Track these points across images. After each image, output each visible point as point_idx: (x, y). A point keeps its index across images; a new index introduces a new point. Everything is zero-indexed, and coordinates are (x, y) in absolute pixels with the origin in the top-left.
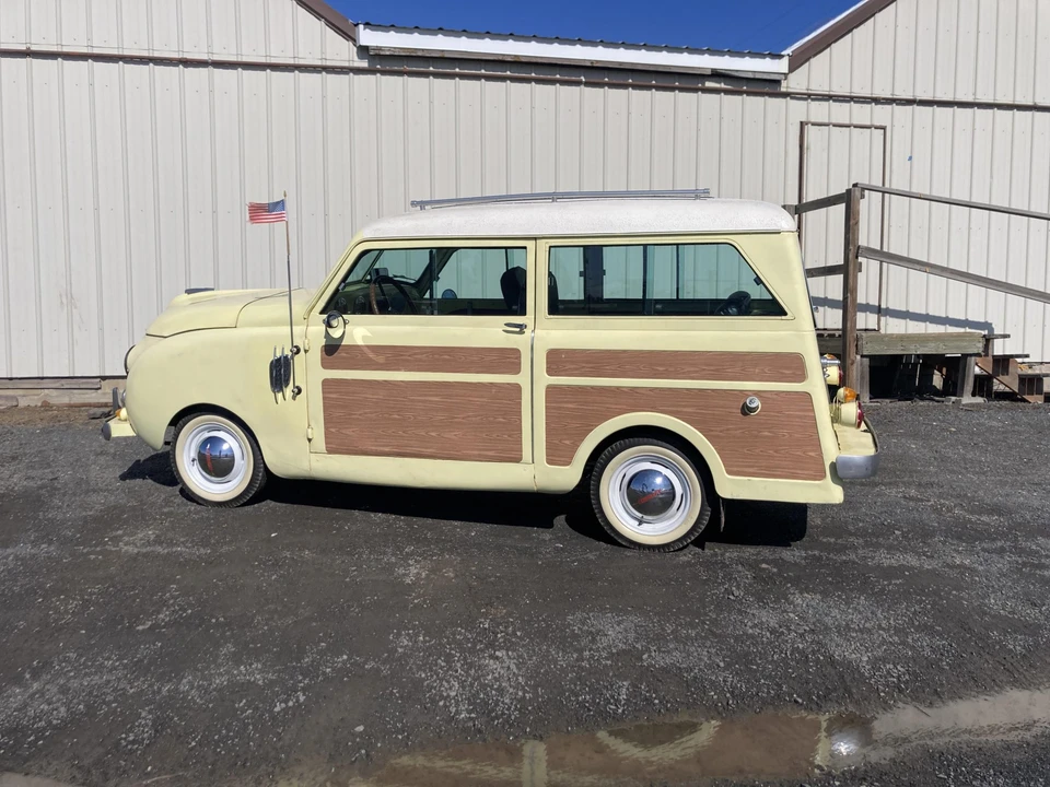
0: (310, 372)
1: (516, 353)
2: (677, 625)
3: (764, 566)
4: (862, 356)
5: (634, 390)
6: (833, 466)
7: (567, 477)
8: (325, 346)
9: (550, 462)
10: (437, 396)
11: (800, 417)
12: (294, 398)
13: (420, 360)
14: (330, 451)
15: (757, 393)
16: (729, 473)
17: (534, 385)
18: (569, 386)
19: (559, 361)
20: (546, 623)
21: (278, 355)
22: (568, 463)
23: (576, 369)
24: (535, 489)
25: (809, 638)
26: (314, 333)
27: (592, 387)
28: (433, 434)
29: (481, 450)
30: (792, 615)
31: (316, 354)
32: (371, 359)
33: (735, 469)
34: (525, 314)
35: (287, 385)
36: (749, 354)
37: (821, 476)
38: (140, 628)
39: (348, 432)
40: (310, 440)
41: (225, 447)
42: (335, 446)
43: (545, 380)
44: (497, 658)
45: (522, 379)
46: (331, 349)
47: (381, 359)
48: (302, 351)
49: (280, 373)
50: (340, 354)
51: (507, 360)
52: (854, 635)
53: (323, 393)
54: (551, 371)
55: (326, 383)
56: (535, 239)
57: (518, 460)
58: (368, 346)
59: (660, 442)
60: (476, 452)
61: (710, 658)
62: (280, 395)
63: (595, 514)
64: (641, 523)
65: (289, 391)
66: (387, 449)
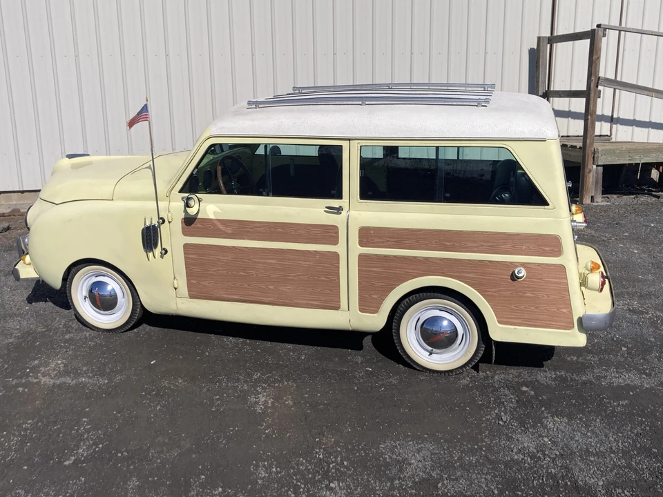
0: (173, 237)
1: (334, 229)
2: (461, 452)
3: (524, 389)
4: (597, 166)
5: (427, 259)
6: (580, 320)
7: (376, 321)
8: (185, 219)
9: (362, 310)
10: (274, 259)
11: (555, 283)
12: (162, 257)
13: (260, 232)
14: (192, 296)
15: (524, 265)
16: (500, 322)
17: (350, 253)
18: (377, 255)
19: (368, 235)
20: (365, 452)
21: (148, 224)
22: (376, 312)
23: (383, 242)
24: (351, 329)
25: (559, 463)
26: (174, 207)
27: (395, 256)
28: (271, 287)
29: (308, 300)
30: (546, 439)
31: (178, 225)
32: (220, 230)
33: (505, 320)
34: (342, 198)
35: (156, 246)
36: (518, 234)
37: (569, 326)
38: (67, 463)
39: (205, 283)
40: (176, 289)
41: (109, 288)
42: (196, 292)
43: (357, 250)
44: (332, 489)
45: (340, 248)
46: (189, 221)
47: (229, 230)
48: (166, 222)
49: (150, 237)
50: (196, 225)
51: (328, 234)
52: (592, 459)
53: (184, 254)
54: (362, 243)
55: (187, 247)
56: (350, 140)
57: (337, 308)
58: (218, 220)
59: (447, 297)
60: (305, 302)
61: (487, 486)
62: (151, 254)
63: (396, 347)
64: (431, 354)
65: (158, 251)
66: (235, 297)
